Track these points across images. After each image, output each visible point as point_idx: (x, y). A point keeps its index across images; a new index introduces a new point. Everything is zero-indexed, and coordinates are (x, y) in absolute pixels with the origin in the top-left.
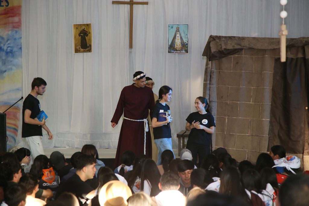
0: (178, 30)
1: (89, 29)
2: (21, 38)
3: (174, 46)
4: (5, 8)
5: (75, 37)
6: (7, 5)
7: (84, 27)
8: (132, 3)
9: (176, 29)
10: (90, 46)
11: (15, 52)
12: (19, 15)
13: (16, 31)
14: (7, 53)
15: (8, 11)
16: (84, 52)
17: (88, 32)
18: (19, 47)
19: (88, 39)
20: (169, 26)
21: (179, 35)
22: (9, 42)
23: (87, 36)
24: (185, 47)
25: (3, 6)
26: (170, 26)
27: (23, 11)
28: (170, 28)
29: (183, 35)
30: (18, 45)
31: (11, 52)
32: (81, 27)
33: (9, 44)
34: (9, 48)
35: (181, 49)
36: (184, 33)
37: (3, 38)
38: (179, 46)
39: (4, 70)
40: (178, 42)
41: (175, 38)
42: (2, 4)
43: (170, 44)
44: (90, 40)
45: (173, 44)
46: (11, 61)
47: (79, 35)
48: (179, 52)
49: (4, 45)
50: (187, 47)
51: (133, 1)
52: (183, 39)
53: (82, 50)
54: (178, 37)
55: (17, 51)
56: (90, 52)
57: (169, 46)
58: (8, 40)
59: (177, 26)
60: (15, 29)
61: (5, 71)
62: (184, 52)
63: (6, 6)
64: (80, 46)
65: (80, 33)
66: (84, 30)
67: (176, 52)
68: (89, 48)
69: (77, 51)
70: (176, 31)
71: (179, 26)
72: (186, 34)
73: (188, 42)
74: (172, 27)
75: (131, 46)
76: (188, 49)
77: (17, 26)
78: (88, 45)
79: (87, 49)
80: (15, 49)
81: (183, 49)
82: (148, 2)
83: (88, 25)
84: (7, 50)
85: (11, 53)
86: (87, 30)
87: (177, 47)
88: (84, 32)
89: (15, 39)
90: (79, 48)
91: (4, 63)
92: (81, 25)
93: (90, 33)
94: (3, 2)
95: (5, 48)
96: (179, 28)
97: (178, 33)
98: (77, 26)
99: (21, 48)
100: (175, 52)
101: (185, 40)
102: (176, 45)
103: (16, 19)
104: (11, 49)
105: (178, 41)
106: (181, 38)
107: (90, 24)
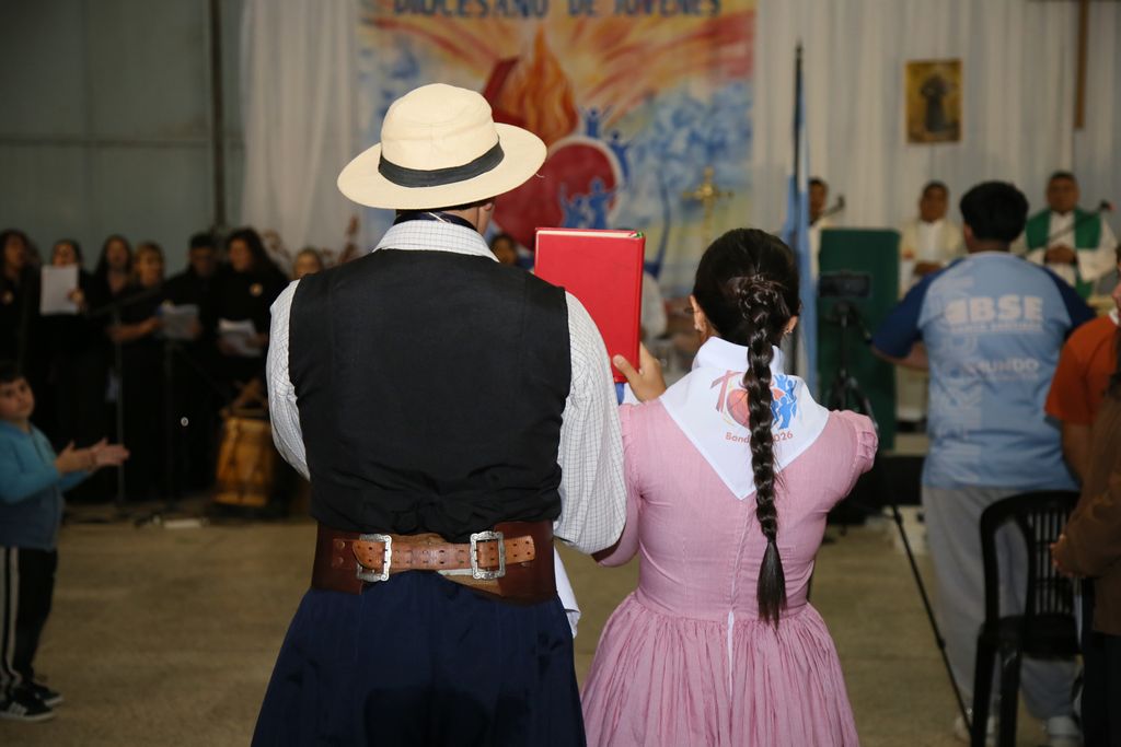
1: (956, 77)
2: (749, 103)
4: (707, 19)
5: (910, 97)
6: (713, 9)
7: (936, 69)
11: (732, 145)
12: (748, 36)
13: (737, 84)
14: (711, 148)
15: (717, 28)
17: (951, 84)
18: (745, 130)
22: (718, 116)
23: (946, 93)
25: (702, 13)
27: (760, 26)
30: (741, 126)
31: (723, 146)
33: (717, 122)
34: (718, 135)
37: (697, 105)
42: (699, 7)
44: (956, 105)
47: (922, 93)
49: (703, 125)
53: (928, 134)
55: (737, 143)
56: (953, 141)
58: (714, 111)
60: (736, 79)
63: (711, 12)
64: (923, 125)
65: (926, 87)
66: (937, 77)
69: (915, 138)
75: (1079, 121)
77: (744, 68)
78: (949, 121)
80: (732, 137)
83: (954, 65)
84: (711, 139)
85: (720, 147)
86: (946, 80)
88: (938, 82)
89: (733, 108)
93: (954, 86)
95: (705, 134)
98: (917, 68)
99: (749, 133)
103: (738, 50)
104: (722, 137)
107: (958, 61)
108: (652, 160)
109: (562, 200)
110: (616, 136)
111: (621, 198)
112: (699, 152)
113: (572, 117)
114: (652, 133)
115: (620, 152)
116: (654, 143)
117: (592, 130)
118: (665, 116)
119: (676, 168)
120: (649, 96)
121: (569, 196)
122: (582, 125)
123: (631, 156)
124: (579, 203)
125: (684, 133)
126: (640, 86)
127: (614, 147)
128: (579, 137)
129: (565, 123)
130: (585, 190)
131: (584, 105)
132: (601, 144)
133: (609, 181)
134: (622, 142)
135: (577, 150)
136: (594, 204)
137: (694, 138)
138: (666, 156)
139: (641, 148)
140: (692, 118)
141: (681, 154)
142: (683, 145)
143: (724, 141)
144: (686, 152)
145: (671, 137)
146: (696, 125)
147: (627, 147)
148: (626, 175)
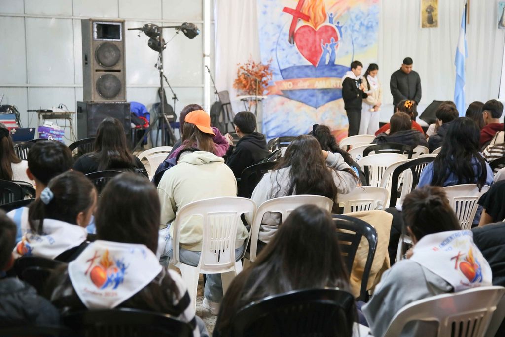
2: (378, 13)
3: (502, 23)
5: (423, 13)
7: (430, 3)
10: (437, 21)
14: (368, 28)
16: (431, 26)
20: (499, 4)
22: (370, 17)
23: (433, 11)
30: (376, 20)
31: (372, 27)
33: (370, 19)
34: (370, 23)
37: (363, 13)
39: (365, 44)
41: (503, 14)
43: (499, 20)
44: (436, 16)
45: (502, 21)
46: (370, 36)
47: (426, 11)
49: (365, 20)
53: (428, 25)
55: (375, 26)
56: (435, 27)
57: (499, 23)
58: (368, 15)
60: (374, 4)
61: (366, 46)
64: (427, 22)
65: (427, 9)
66: (430, 6)
69: (423, 26)
74: (501, 5)
77: (376, 1)
78: (434, 21)
80: (374, 24)
83: (436, 2)
84: (368, 24)
86: (433, 6)
88: (430, 8)
89: (374, 14)
91: (365, 38)
93: (436, 9)
95: (366, 23)
99: (377, 23)
108: (349, 31)
109: (322, 45)
110: (338, 23)
112: (363, 29)
113: (325, 16)
114: (349, 22)
115: (339, 28)
116: (350, 25)
117: (331, 21)
118: (353, 16)
119: (355, 34)
120: (348, 9)
121: (324, 45)
122: (328, 19)
123: (342, 29)
124: (327, 46)
125: (358, 23)
126: (345, 5)
127: (337, 27)
128: (327, 23)
129: (323, 18)
130: (329, 42)
131: (328, 13)
132: (334, 26)
133: (336, 39)
134: (340, 25)
135: (326, 27)
136: (331, 46)
137: (361, 24)
138: (353, 31)
139: (346, 27)
140: (361, 17)
141: (357, 30)
142: (358, 26)
143: (372, 25)
144: (359, 29)
145: (355, 24)
146: (362, 20)
147: (341, 27)
148: (341, 37)
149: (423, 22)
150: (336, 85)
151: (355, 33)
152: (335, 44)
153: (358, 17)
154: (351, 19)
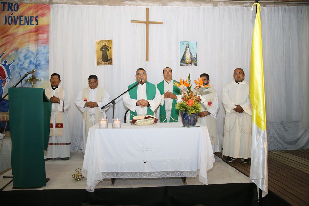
0: (188, 47)
1: (110, 45)
2: (48, 52)
3: (185, 60)
4: (35, 27)
5: (97, 51)
6: (37, 23)
7: (105, 43)
8: (148, 22)
9: (186, 46)
10: (111, 59)
11: (43, 65)
12: (48, 32)
13: (44, 46)
14: (36, 66)
15: (38, 29)
16: (105, 64)
17: (109, 47)
18: (47, 60)
19: (109, 53)
20: (180, 43)
21: (189, 51)
23: (108, 50)
24: (194, 61)
25: (33, 25)
26: (182, 43)
27: (51, 29)
28: (181, 44)
29: (192, 51)
30: (46, 59)
32: (103, 43)
33: (37, 58)
34: (38, 62)
35: (191, 63)
36: (193, 49)
37: (33, 53)
38: (189, 60)
40: (188, 57)
41: (185, 53)
42: (33, 23)
43: (181, 58)
44: (111, 54)
45: (184, 58)
46: (39, 73)
47: (101, 50)
48: (189, 65)
49: (34, 59)
50: (196, 61)
51: (148, 21)
52: (192, 54)
53: (103, 63)
54: (188, 52)
55: (45, 64)
56: (111, 64)
57: (181, 60)
58: (37, 55)
59: (187, 43)
60: (43, 45)
62: (193, 65)
63: (36, 25)
64: (102, 60)
65: (102, 48)
66: (105, 45)
67: (187, 65)
68: (110, 61)
69: (98, 64)
70: (187, 47)
71: (189, 43)
72: (194, 50)
73: (196, 56)
74: (183, 44)
76: (196, 63)
77: (46, 42)
78: (109, 59)
79: (108, 62)
80: (43, 63)
81: (193, 63)
82: (162, 22)
84: (36, 63)
85: (39, 65)
86: (108, 46)
87: (187, 60)
88: (105, 47)
89: (43, 54)
90: (101, 61)
92: (102, 41)
93: (111, 48)
94: (33, 21)
96: (188, 45)
97: (188, 49)
98: (99, 42)
99: (48, 62)
100: (185, 65)
101: (194, 55)
102: (186, 59)
103: (45, 36)
104: (39, 62)
105: (188, 55)
106: (191, 53)
107: (111, 40)
108: (17, 70)
110: (5, 62)
111: (7, 81)
114: (17, 61)
116: (18, 64)
118: (22, 56)
120: (17, 49)
123: (10, 68)
125: (28, 61)
126: (14, 46)
127: (5, 65)
132: (0, 65)
133: (4, 76)
134: (7, 64)
137: (31, 63)
138: (22, 68)
139: (14, 66)
140: (30, 57)
141: (26, 68)
142: (27, 65)
143: (39, 64)
144: (28, 67)
145: (24, 63)
146: (32, 59)
147: (9, 65)
148: (9, 74)
149: (98, 59)
150: (4, 119)
151: (24, 70)
152: (3, 81)
153: (27, 56)
154: (19, 59)
